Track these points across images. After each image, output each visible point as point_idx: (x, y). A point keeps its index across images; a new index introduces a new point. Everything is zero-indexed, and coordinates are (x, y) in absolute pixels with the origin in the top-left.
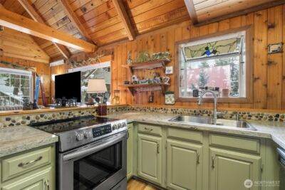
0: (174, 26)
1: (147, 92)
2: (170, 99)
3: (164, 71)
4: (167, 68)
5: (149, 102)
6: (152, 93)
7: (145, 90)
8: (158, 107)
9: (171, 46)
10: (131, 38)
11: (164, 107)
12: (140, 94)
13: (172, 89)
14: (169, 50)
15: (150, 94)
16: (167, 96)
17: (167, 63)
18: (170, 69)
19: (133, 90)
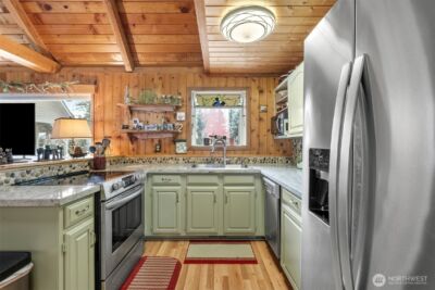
0: (186, 69)
1: (152, 140)
2: (181, 148)
3: (175, 116)
4: (179, 114)
5: (156, 151)
6: (160, 141)
7: (150, 137)
8: (167, 156)
9: (183, 90)
10: (128, 69)
11: (174, 156)
12: (142, 142)
13: (183, 136)
14: (180, 94)
15: (156, 142)
16: (178, 144)
17: (178, 108)
18: (181, 115)
19: (132, 137)
